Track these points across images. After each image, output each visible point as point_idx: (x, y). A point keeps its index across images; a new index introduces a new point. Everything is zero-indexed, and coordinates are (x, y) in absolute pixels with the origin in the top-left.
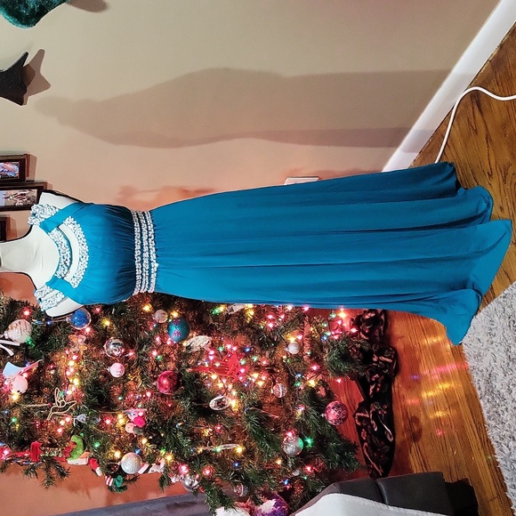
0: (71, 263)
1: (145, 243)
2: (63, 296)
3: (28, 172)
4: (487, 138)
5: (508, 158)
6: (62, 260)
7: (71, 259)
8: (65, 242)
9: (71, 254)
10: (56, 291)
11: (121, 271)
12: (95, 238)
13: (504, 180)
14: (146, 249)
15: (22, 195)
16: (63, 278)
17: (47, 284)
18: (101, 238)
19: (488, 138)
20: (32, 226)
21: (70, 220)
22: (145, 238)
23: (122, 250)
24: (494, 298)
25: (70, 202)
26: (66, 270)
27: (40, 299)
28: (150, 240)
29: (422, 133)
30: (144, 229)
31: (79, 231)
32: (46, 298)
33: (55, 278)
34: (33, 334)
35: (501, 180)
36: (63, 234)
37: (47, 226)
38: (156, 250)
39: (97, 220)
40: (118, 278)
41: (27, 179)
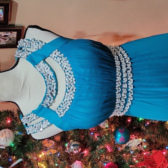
0: (56, 94)
1: (125, 75)
2: (49, 123)
3: (10, 18)
6: (49, 91)
7: (57, 90)
8: (51, 74)
9: (57, 85)
10: (42, 119)
11: (105, 102)
12: (82, 70)
14: (125, 80)
15: (5, 36)
16: (48, 107)
17: (34, 112)
18: (88, 71)
20: (19, 59)
21: (56, 53)
22: (124, 70)
23: (106, 81)
25: (54, 37)
26: (52, 100)
27: (26, 124)
28: (128, 71)
30: (123, 62)
31: (66, 63)
32: (32, 123)
33: (41, 107)
34: (15, 141)
36: (49, 66)
37: (33, 60)
38: (134, 81)
39: (84, 53)
40: (103, 109)
41: (10, 23)
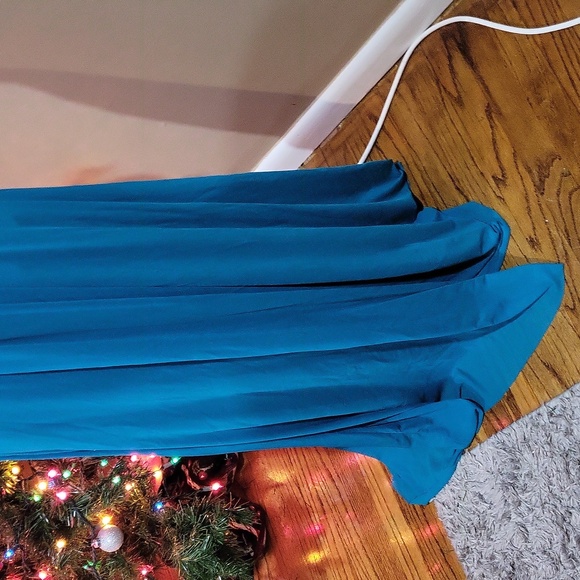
4: (488, 112)
5: (548, 144)
13: (540, 189)
19: (491, 110)
24: (518, 418)
29: (334, 107)
35: (531, 188)
